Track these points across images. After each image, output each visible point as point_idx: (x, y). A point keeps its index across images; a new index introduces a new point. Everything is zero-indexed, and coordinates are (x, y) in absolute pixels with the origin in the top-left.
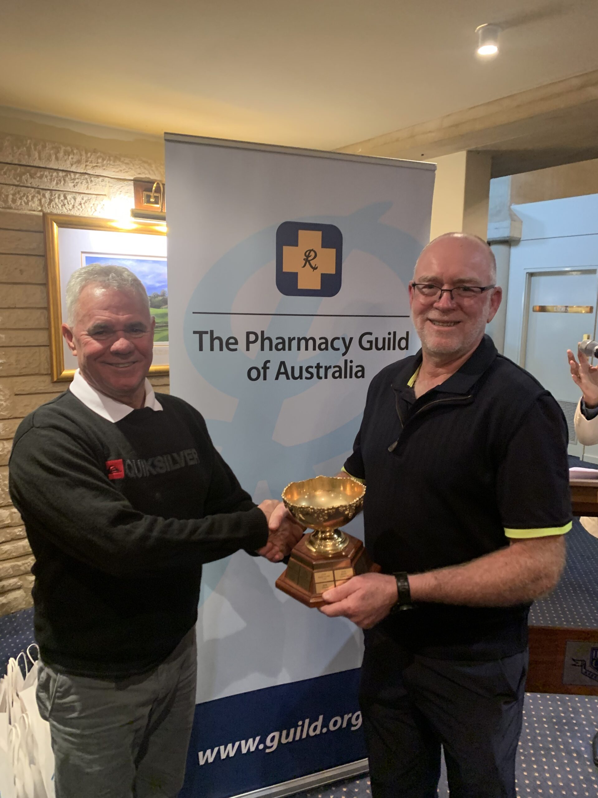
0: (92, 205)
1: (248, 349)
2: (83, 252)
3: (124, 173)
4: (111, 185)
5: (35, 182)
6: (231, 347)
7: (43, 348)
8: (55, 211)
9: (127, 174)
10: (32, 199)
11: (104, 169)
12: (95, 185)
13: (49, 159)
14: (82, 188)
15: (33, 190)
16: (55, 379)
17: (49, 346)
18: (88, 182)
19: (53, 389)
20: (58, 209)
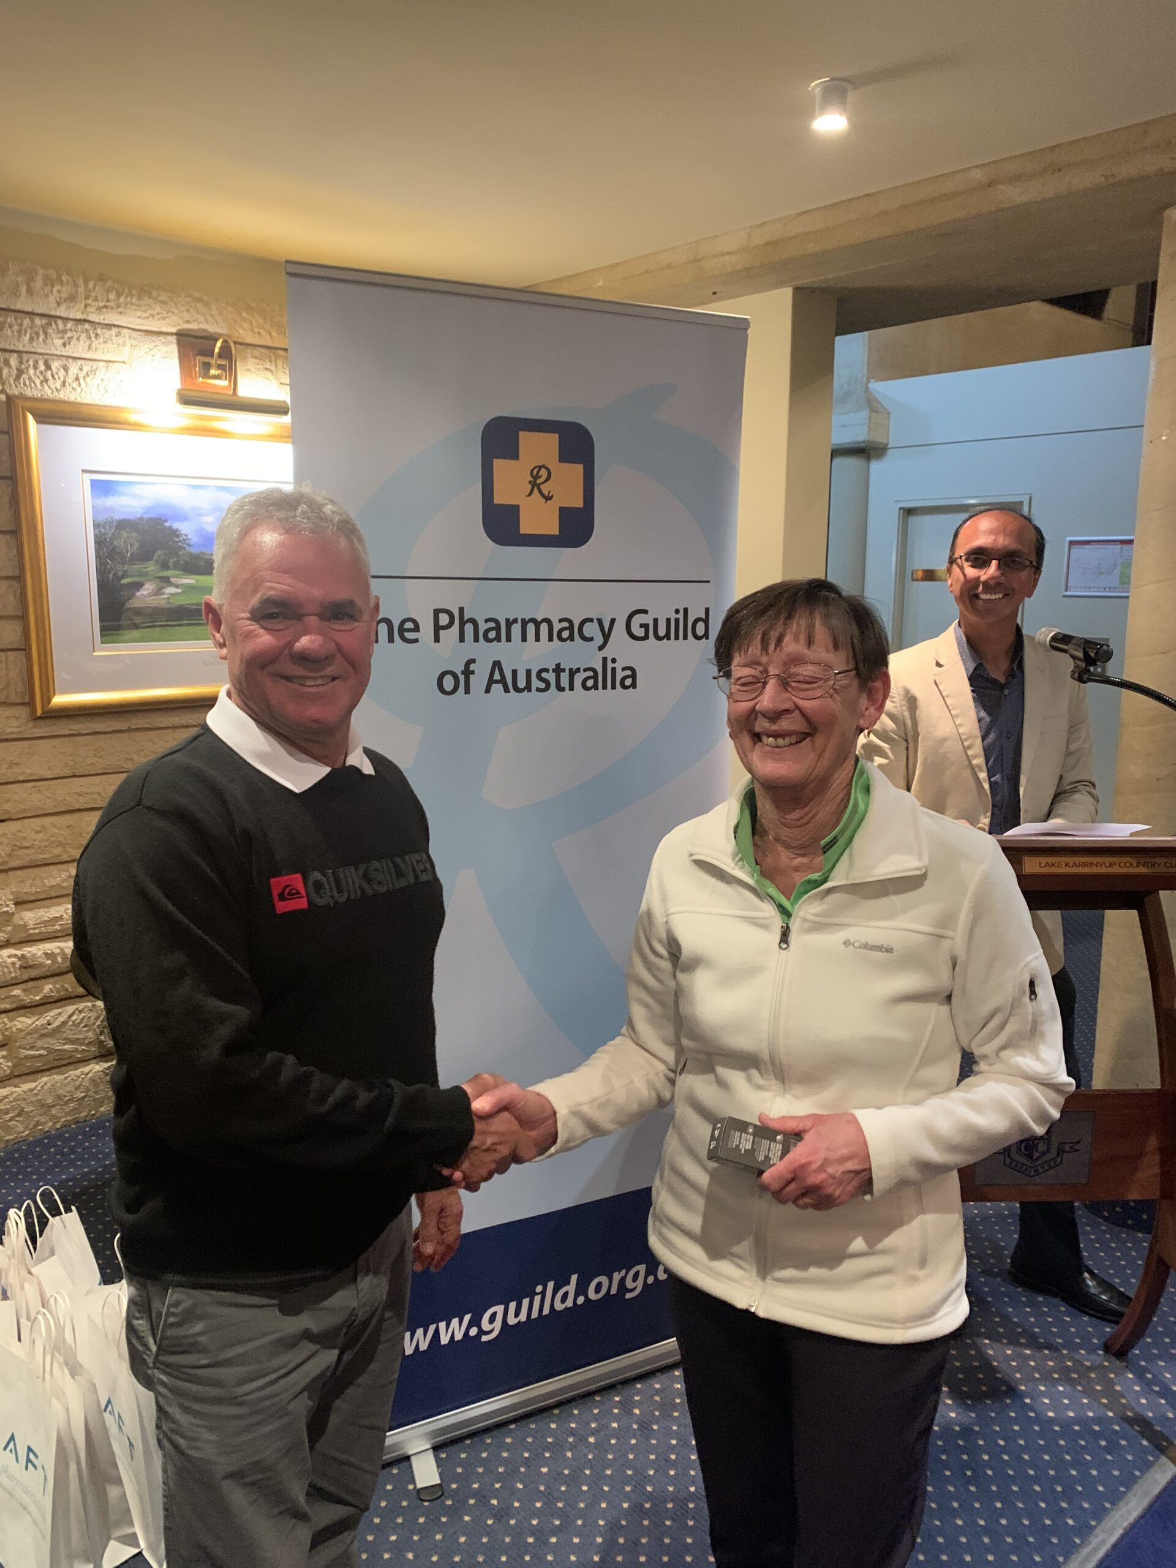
0: (100, 382)
1: (437, 639)
2: (84, 471)
3: (158, 319)
4: (134, 343)
6: (408, 635)
7: (13, 653)
8: (28, 393)
9: (164, 322)
11: (121, 313)
12: (105, 342)
13: (15, 293)
14: (78, 348)
16: (38, 713)
17: (26, 649)
18: (90, 338)
19: (35, 731)
20: (34, 386)
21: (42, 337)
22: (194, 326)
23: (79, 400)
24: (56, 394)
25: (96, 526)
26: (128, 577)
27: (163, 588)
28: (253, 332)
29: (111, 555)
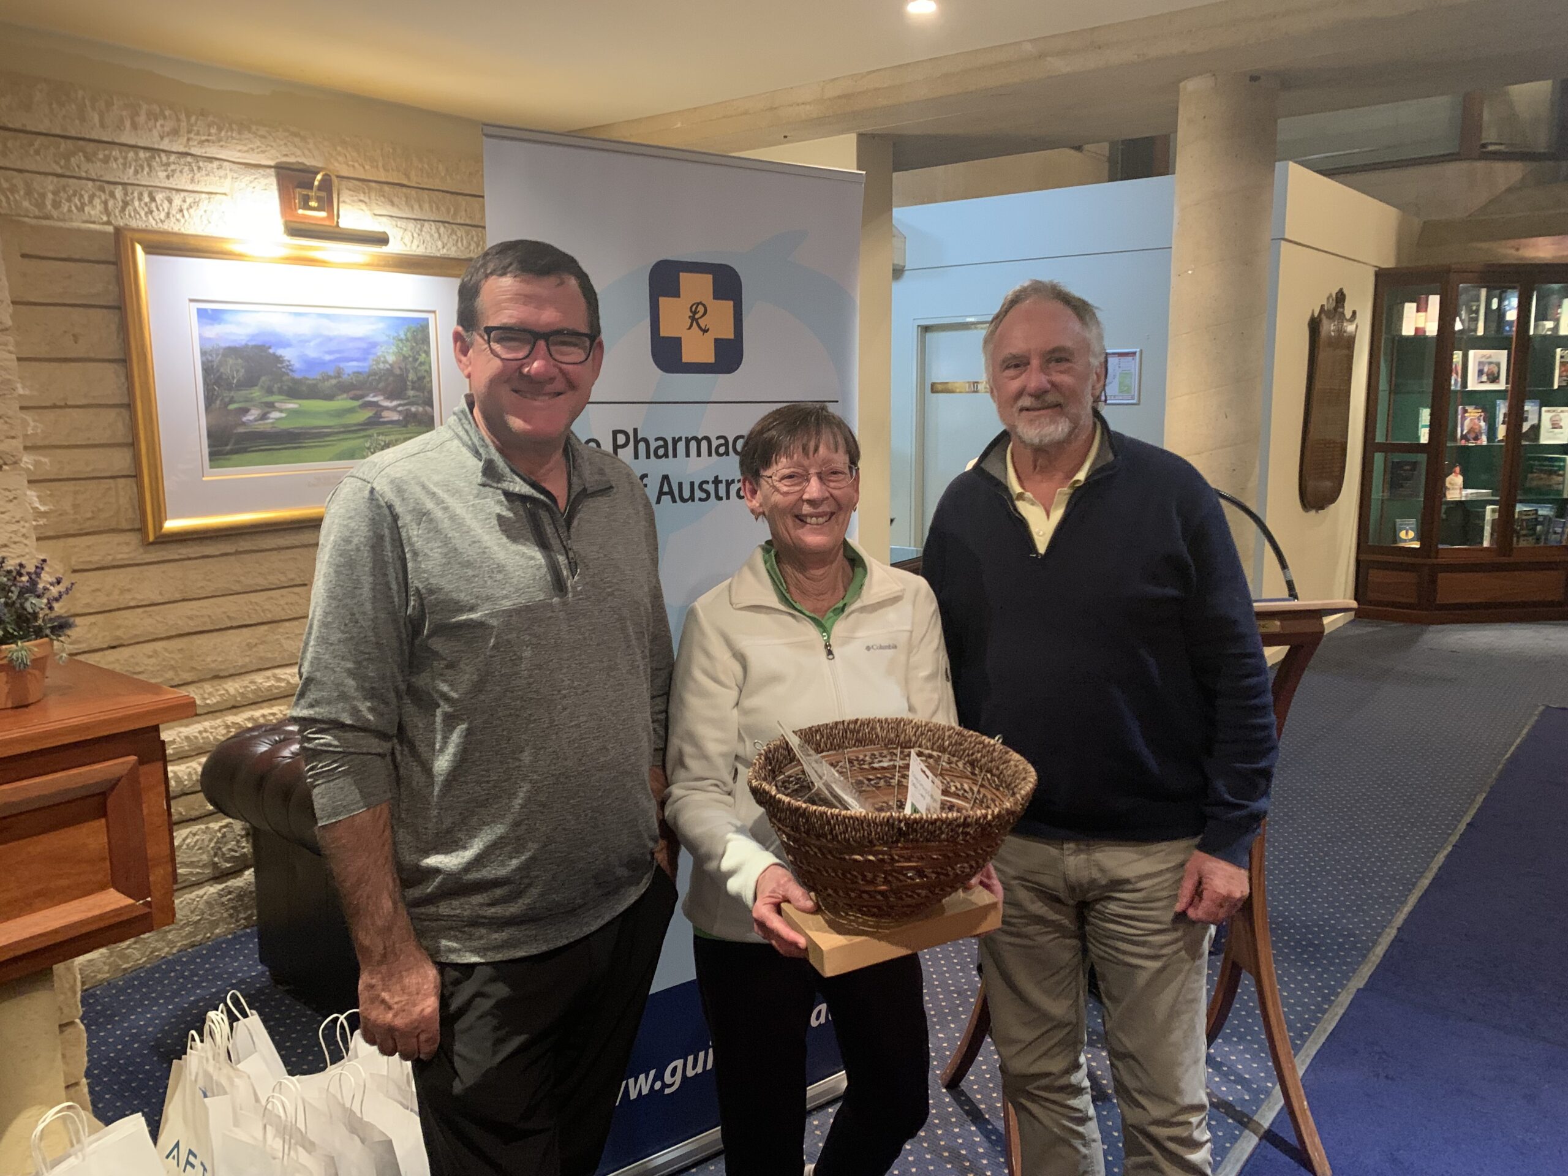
2: (192, 300)
3: (258, 153)
4: (235, 175)
7: (123, 480)
9: (264, 155)
10: (91, 201)
11: (222, 146)
12: (207, 175)
13: (119, 127)
14: (182, 181)
15: (90, 184)
16: (151, 539)
17: (137, 476)
20: (139, 219)
21: (146, 169)
22: (292, 159)
23: (183, 231)
24: (160, 225)
25: (203, 353)
26: (235, 402)
27: (268, 413)
28: (348, 165)
29: (217, 382)
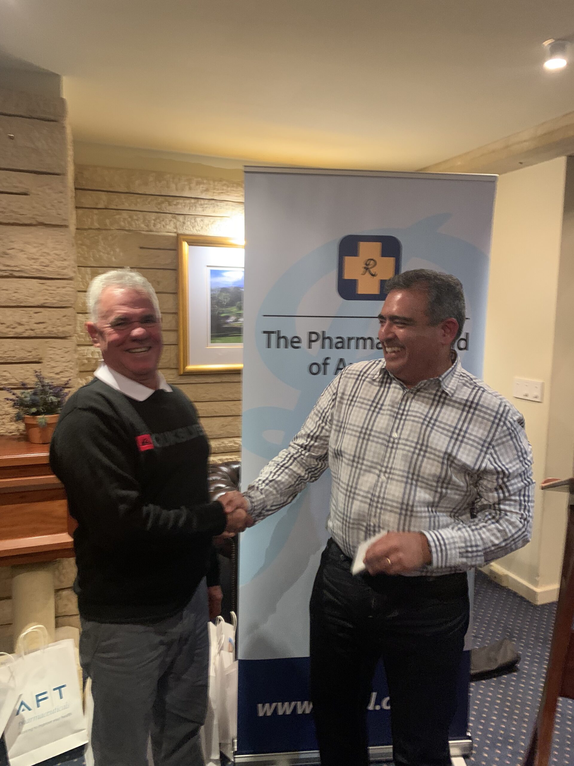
0: (217, 226)
1: (310, 347)
2: (208, 266)
4: (233, 208)
5: (171, 209)
6: (296, 345)
7: (173, 346)
8: (187, 232)
10: (169, 223)
11: (228, 195)
12: (220, 208)
13: (183, 190)
14: (208, 212)
15: (170, 215)
16: (182, 373)
17: (177, 345)
18: (214, 207)
19: (180, 381)
20: (190, 229)
21: (194, 207)
23: (208, 235)
24: (198, 232)
26: (224, 313)
29: (217, 304)
